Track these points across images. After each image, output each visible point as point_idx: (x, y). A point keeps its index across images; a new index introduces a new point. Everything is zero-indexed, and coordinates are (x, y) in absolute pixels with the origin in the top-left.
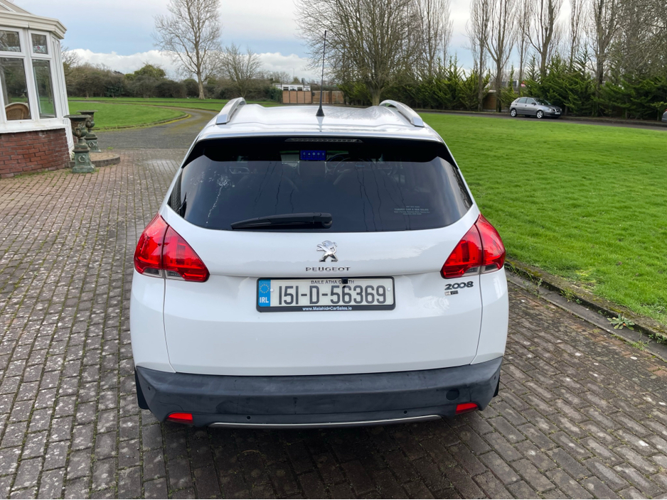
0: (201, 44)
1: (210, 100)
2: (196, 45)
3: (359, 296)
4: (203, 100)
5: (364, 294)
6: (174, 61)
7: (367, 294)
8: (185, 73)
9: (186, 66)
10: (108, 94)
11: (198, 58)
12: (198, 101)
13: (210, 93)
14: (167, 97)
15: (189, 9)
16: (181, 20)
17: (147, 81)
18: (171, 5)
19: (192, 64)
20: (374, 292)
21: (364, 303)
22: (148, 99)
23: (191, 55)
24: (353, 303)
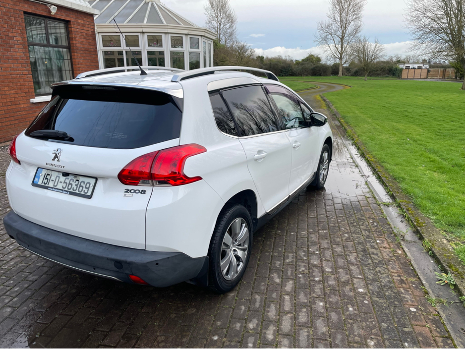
0: (346, 38)
1: (347, 77)
2: (342, 39)
3: (76, 187)
4: (341, 77)
5: (79, 186)
6: (325, 51)
7: (80, 186)
8: (332, 59)
9: (333, 54)
10: (282, 74)
11: (342, 48)
12: (337, 78)
13: (348, 72)
14: (317, 76)
15: (341, 15)
16: (334, 22)
17: (306, 65)
18: (329, 13)
19: (337, 52)
20: (84, 186)
21: (77, 192)
22: (305, 77)
23: (337, 46)
24: (71, 190)
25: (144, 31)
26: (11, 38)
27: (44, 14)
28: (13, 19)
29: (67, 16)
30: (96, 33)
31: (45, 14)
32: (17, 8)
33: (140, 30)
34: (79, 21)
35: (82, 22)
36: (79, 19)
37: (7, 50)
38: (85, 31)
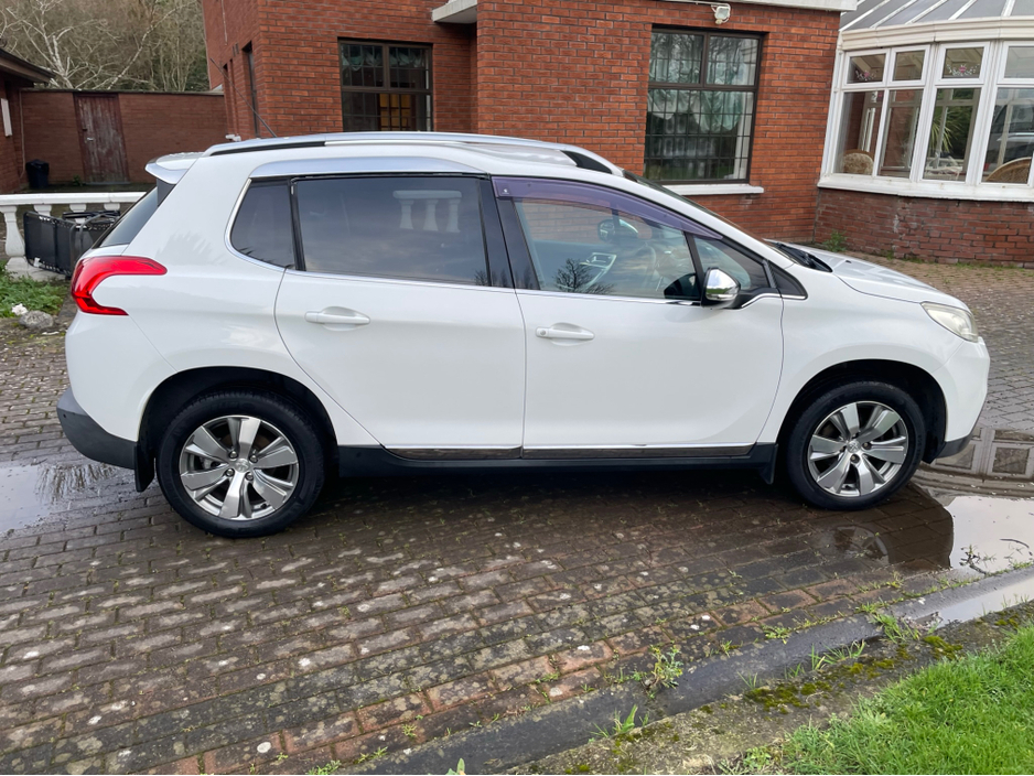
25: (937, 40)
26: (616, 76)
27: (700, 26)
28: (626, 41)
29: (762, 22)
30: (837, 52)
31: (702, 24)
32: (637, 18)
33: (929, 38)
34: (793, 30)
35: (802, 31)
36: (793, 25)
37: (602, 100)
38: (806, 52)
